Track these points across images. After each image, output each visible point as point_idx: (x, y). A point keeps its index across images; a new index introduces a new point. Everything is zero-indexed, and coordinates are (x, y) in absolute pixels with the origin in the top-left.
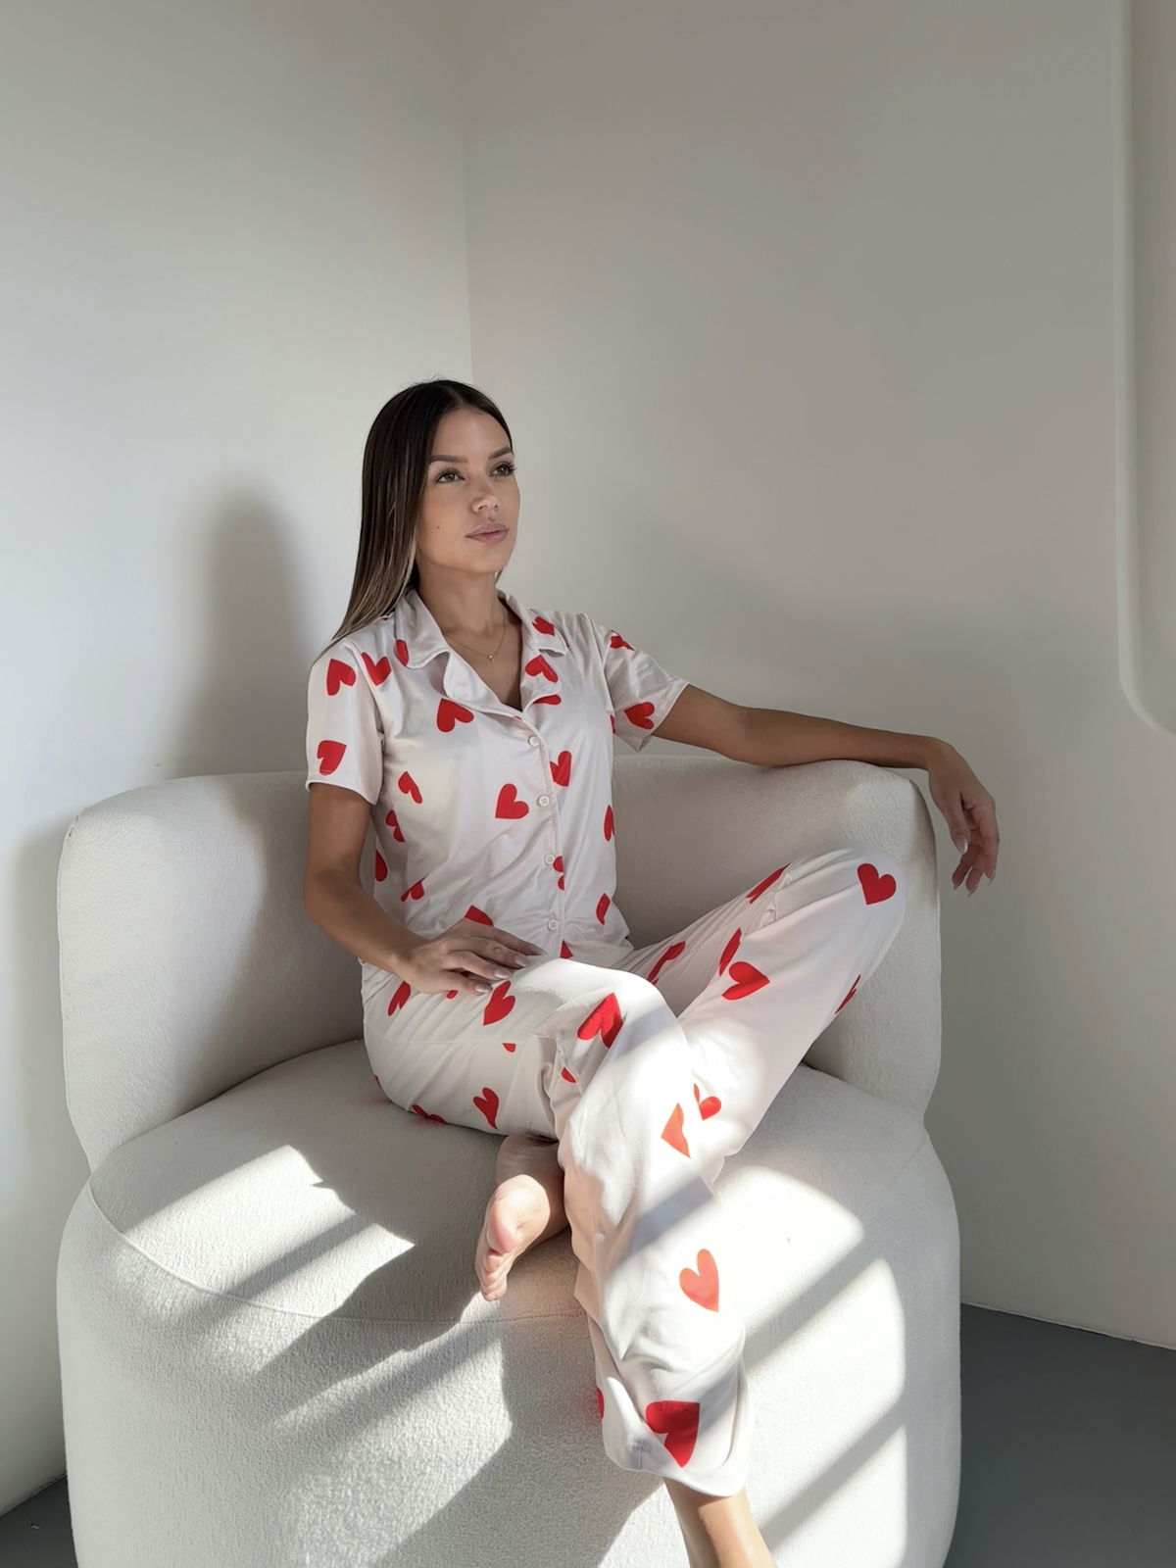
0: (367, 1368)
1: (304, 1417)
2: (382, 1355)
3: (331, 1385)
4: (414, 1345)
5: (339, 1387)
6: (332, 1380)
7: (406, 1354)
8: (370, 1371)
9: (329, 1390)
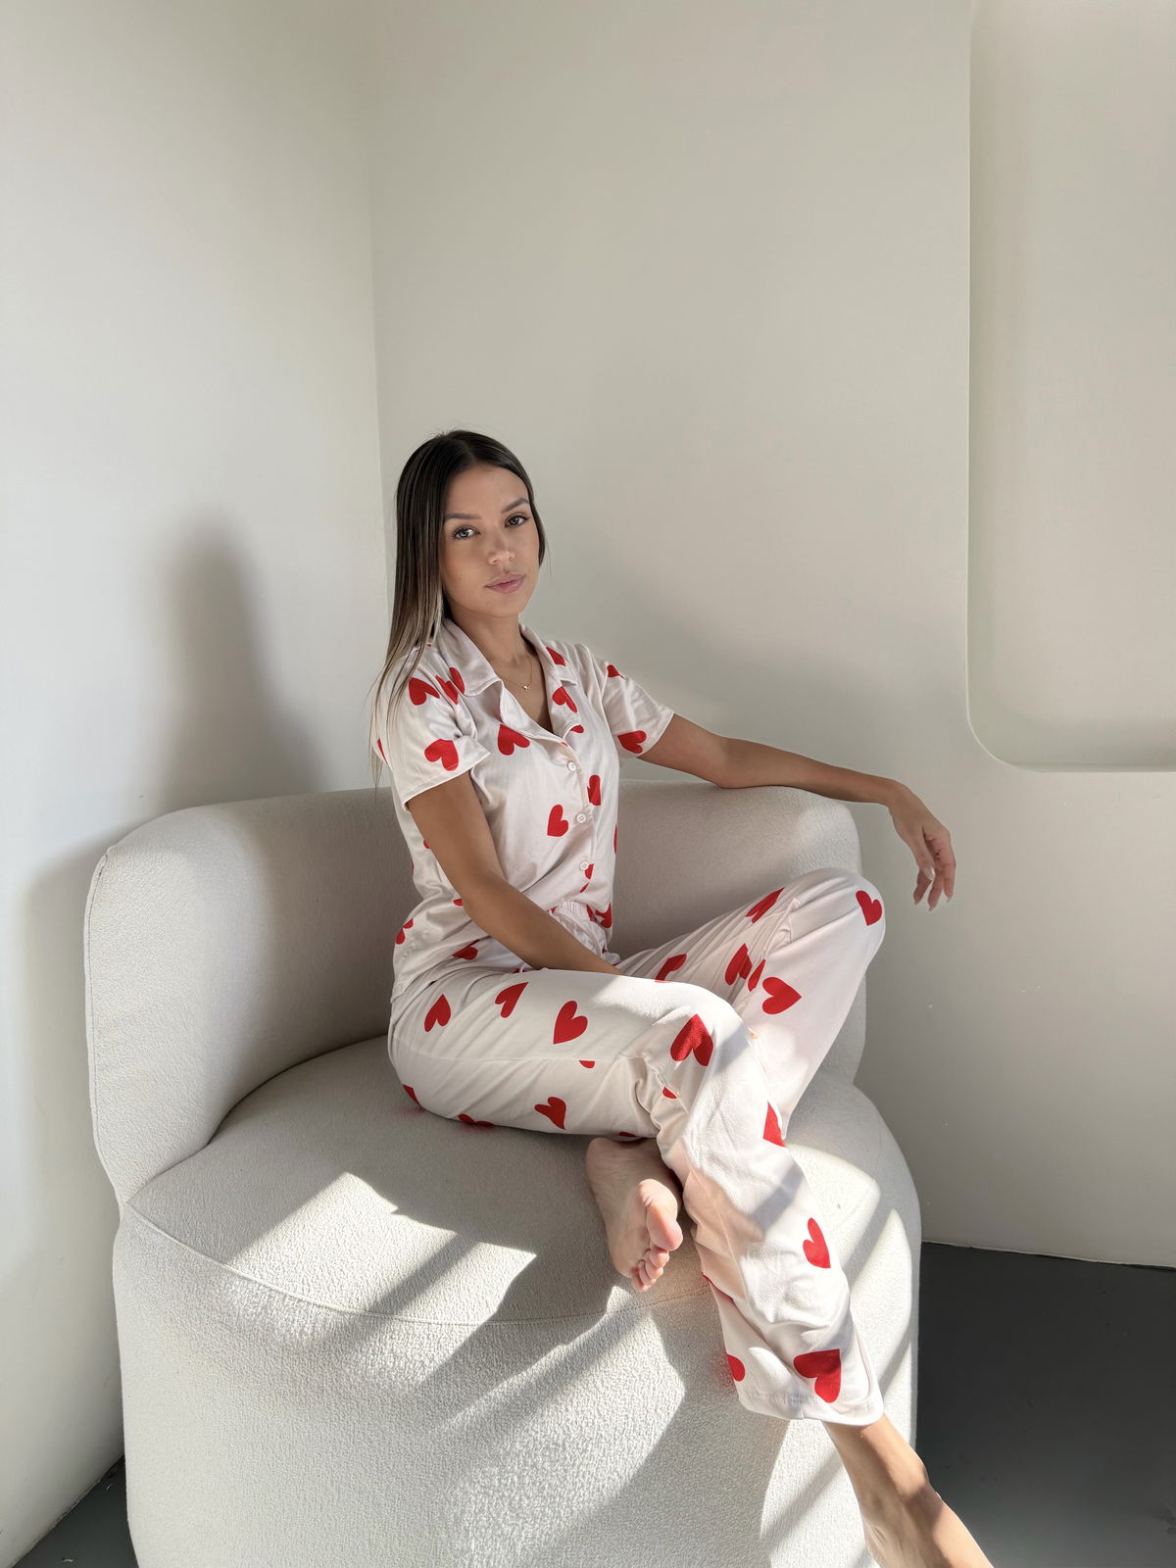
0: (531, 1364)
1: (471, 1417)
2: (544, 1350)
3: (497, 1385)
4: (572, 1338)
5: (505, 1386)
6: (498, 1380)
7: (565, 1347)
8: (534, 1367)
9: (496, 1390)
